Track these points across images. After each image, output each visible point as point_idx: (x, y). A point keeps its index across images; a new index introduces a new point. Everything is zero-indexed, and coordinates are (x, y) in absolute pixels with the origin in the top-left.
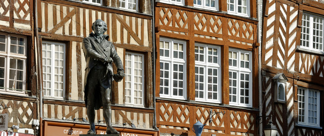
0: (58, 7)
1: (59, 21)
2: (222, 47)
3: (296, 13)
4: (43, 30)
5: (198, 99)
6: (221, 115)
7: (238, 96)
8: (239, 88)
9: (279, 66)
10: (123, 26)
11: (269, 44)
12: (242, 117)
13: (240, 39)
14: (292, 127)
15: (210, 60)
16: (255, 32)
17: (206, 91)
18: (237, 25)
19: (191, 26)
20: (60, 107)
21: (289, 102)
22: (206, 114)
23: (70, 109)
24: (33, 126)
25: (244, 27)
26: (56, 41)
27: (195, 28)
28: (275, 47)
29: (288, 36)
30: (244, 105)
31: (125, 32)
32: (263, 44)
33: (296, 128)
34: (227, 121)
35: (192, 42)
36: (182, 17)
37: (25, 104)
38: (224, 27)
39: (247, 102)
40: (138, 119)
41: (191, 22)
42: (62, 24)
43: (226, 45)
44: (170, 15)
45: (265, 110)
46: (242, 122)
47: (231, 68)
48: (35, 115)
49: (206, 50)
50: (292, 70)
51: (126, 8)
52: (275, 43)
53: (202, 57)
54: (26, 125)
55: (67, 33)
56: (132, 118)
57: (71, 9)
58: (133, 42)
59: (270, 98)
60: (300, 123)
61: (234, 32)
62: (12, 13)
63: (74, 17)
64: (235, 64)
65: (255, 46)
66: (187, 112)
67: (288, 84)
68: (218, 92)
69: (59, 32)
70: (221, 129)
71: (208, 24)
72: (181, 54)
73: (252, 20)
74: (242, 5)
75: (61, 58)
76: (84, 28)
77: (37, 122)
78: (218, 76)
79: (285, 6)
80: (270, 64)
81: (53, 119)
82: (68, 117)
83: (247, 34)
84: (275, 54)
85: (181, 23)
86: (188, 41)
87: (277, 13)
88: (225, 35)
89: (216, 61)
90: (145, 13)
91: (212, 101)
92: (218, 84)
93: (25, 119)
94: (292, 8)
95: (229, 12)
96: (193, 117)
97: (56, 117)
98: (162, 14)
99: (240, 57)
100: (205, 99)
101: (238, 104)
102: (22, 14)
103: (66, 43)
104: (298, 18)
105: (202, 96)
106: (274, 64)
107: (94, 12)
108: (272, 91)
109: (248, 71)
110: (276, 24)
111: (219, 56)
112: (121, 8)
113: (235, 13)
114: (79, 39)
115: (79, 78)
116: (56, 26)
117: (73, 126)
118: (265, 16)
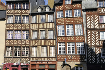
0: (35, 41)
3: (98, 32)
4: (32, 45)
6: (75, 57)
7: (81, 52)
8: (81, 50)
9: (93, 44)
10: (49, 42)
11: (89, 40)
13: (80, 40)
14: (99, 58)
15: (72, 46)
18: (79, 37)
20: (35, 58)
21: (97, 52)
22: (70, 57)
23: (37, 58)
24: (29, 62)
25: (81, 37)
26: (35, 47)
29: (95, 37)
35: (66, 43)
37: (27, 58)
38: (75, 38)
40: (53, 59)
41: (66, 39)
43: (75, 42)
44: (60, 38)
48: (29, 60)
49: (71, 44)
50: (98, 45)
51: (51, 39)
52: (91, 39)
56: (51, 59)
57: (38, 41)
58: (51, 44)
59: (90, 52)
61: (78, 39)
62: (26, 43)
65: (84, 41)
66: (65, 57)
67: (97, 48)
70: (75, 60)
71: (70, 39)
72: (64, 45)
74: (81, 33)
79: (94, 31)
83: (82, 39)
85: (63, 39)
87: (91, 33)
89: (74, 46)
90: (54, 39)
91: (73, 54)
93: (27, 61)
94: (96, 31)
96: (67, 58)
97: (34, 60)
98: (58, 38)
102: (27, 43)
103: (37, 47)
105: (70, 53)
109: (83, 46)
110: (91, 35)
114: (39, 46)
115: (39, 53)
116: (34, 44)
117: (36, 62)
118: (87, 34)
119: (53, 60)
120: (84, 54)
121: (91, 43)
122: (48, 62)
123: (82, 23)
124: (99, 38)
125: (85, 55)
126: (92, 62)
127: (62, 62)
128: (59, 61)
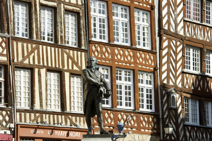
0: (25, 45)
1: (26, 54)
2: (134, 70)
3: (181, 47)
4: (15, 61)
5: (119, 107)
6: (135, 118)
7: (145, 104)
8: (145, 99)
9: (171, 83)
10: (69, 57)
11: (164, 68)
12: (148, 119)
13: (145, 65)
14: (182, 125)
15: (126, 80)
16: (155, 60)
17: (124, 101)
18: (143, 56)
19: (113, 57)
20: (28, 114)
21: (179, 108)
22: (125, 117)
23: (35, 116)
24: (10, 129)
25: (148, 57)
26: (24, 68)
27: (116, 58)
28: (168, 70)
29: (176, 62)
30: (149, 110)
31: (70, 61)
32: (160, 68)
33: (185, 126)
34: (138, 121)
35: (114, 68)
36: (107, 51)
37: (4, 113)
38: (135, 57)
39: (151, 108)
41: (113, 54)
42: (28, 56)
43: (136, 69)
44: (99, 49)
45: (163, 114)
46: (149, 122)
47: (140, 85)
49: (123, 73)
50: (180, 86)
51: (70, 45)
52: (168, 67)
53: (120, 77)
54: (5, 128)
55: (32, 63)
56: (76, 121)
57: (34, 46)
59: (166, 105)
60: (186, 123)
61: (141, 60)
63: (36, 51)
64: (142, 82)
65: (155, 69)
66: (112, 116)
67: (178, 95)
68: (132, 102)
69: (26, 62)
70: (135, 127)
71: (124, 55)
72: (107, 76)
73: (152, 52)
74: (146, 42)
75: (28, 80)
76: (43, 59)
77: (12, 126)
78: (132, 91)
79: (174, 42)
80: (165, 82)
81: (23, 123)
82: (33, 121)
83: (150, 62)
84: (168, 74)
85: (107, 55)
86: (111, 67)
87: (169, 46)
88: (135, 63)
89: (129, 81)
90: (83, 48)
91: (128, 108)
92: (132, 96)
93: (4, 124)
94: (178, 43)
95: (138, 47)
96: (116, 119)
97: (25, 121)
98: (94, 48)
99: (145, 77)
100: (124, 107)
101: (145, 110)
103: (31, 70)
104: (183, 49)
105: (121, 105)
106: (168, 82)
107: (49, 48)
108: (168, 100)
109: (151, 87)
110: (168, 54)
111: (131, 77)
112: (67, 45)
113: (141, 47)
115: (41, 94)
116: (24, 58)
118: (161, 49)
120: (153, 110)
121: (168, 77)
122: (69, 130)
123: (152, 7)
124: (183, 66)
125: (156, 115)
126: (171, 138)
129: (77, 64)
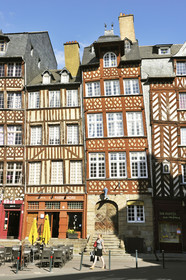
0: (36, 149)
3: (175, 129)
4: (29, 158)
6: (126, 184)
7: (139, 173)
9: (165, 156)
11: (157, 146)
13: (136, 147)
14: (177, 185)
15: (120, 159)
17: (118, 173)
18: (134, 141)
20: (36, 188)
21: (174, 173)
22: (117, 184)
23: (41, 188)
24: (22, 197)
25: (139, 141)
27: (109, 146)
30: (142, 177)
31: (69, 153)
35: (106, 152)
36: (101, 142)
37: (19, 188)
39: (137, 176)
40: (77, 189)
41: (106, 144)
42: (38, 155)
43: (128, 151)
44: (94, 143)
47: (134, 161)
48: (23, 192)
49: (118, 154)
50: (176, 157)
51: (73, 144)
52: (162, 145)
53: (115, 158)
54: (19, 197)
55: (40, 158)
56: (73, 189)
57: (42, 148)
58: (74, 157)
61: (132, 144)
62: (15, 154)
63: (44, 151)
64: (136, 159)
65: (146, 148)
66: (105, 184)
70: (126, 190)
71: (117, 143)
74: (140, 132)
78: (126, 165)
79: (167, 127)
80: (158, 156)
81: (32, 193)
82: (39, 191)
83: (141, 144)
85: (101, 145)
87: (161, 131)
88: (127, 146)
89: (123, 159)
90: (80, 143)
91: (122, 177)
92: (126, 169)
93: (19, 194)
94: (172, 127)
98: (90, 143)
102: (19, 154)
103: (40, 162)
104: (177, 131)
105: (116, 176)
106: (162, 155)
109: (145, 161)
110: (161, 136)
111: (125, 156)
112: (69, 144)
113: (134, 135)
114: (46, 160)
115: (46, 175)
116: (35, 156)
117: (40, 195)
118: (153, 134)
119: (79, 192)
120: (147, 177)
121: (161, 152)
122: (66, 195)
123: (143, 109)
124: (179, 142)
125: (148, 180)
126: (163, 195)
127: (98, 197)
128: (91, 194)
129: (75, 155)
